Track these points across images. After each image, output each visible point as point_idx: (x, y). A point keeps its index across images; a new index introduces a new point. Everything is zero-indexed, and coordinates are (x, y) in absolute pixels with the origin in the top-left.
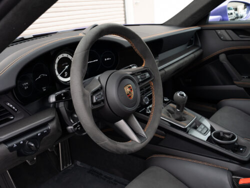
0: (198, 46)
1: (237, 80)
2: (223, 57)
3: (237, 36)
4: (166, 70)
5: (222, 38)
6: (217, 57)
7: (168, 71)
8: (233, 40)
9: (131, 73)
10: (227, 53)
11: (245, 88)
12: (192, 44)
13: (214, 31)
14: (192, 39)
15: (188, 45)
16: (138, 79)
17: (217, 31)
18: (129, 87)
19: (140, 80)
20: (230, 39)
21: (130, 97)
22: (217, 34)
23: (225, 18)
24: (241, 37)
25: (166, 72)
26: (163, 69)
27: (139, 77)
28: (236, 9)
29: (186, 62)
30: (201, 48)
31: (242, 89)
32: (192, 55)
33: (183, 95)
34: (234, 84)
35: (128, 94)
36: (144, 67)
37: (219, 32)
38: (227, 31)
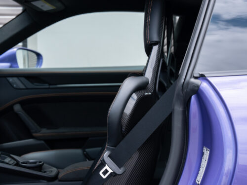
2: (17, 108)
5: (15, 86)
6: (11, 108)
8: (27, 89)
11: (45, 140)
13: (5, 79)
17: (8, 78)
20: (24, 87)
22: (8, 81)
24: (35, 85)
31: (42, 142)
37: (11, 80)
38: (20, 78)
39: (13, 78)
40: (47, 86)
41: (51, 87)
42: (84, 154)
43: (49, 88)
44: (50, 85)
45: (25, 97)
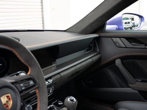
0: (96, 51)
1: (132, 84)
2: (118, 62)
3: (130, 44)
4: (62, 74)
5: (117, 45)
6: (113, 61)
7: (64, 75)
8: (127, 48)
9: (13, 81)
10: (122, 58)
11: (138, 91)
12: (91, 49)
13: (110, 38)
14: (91, 45)
15: (87, 51)
16: (21, 87)
17: (112, 38)
18: (7, 97)
19: (23, 88)
20: (124, 46)
21: (7, 106)
23: (121, 27)
24: (133, 45)
25: (61, 77)
26: (59, 73)
27: (22, 85)
28: (133, 19)
29: (83, 66)
30: (99, 53)
32: (90, 60)
33: (72, 100)
34: (129, 87)
35: (5, 104)
36: (30, 75)
37: (114, 39)
38: (121, 39)
39: (116, 38)
44: (146, 45)
45: (124, 54)
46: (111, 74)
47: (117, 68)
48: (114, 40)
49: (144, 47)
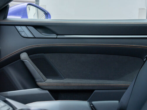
2: (24, 56)
5: (23, 34)
8: (35, 38)
11: (49, 91)
17: (17, 27)
20: (32, 36)
22: (17, 30)
31: (47, 92)
38: (27, 27)
39: (22, 27)
40: (54, 36)
41: (59, 36)
42: (91, 106)
43: (57, 38)
44: (57, 35)
46: (13, 74)
47: (23, 62)
48: (19, 29)
49: (56, 36)
